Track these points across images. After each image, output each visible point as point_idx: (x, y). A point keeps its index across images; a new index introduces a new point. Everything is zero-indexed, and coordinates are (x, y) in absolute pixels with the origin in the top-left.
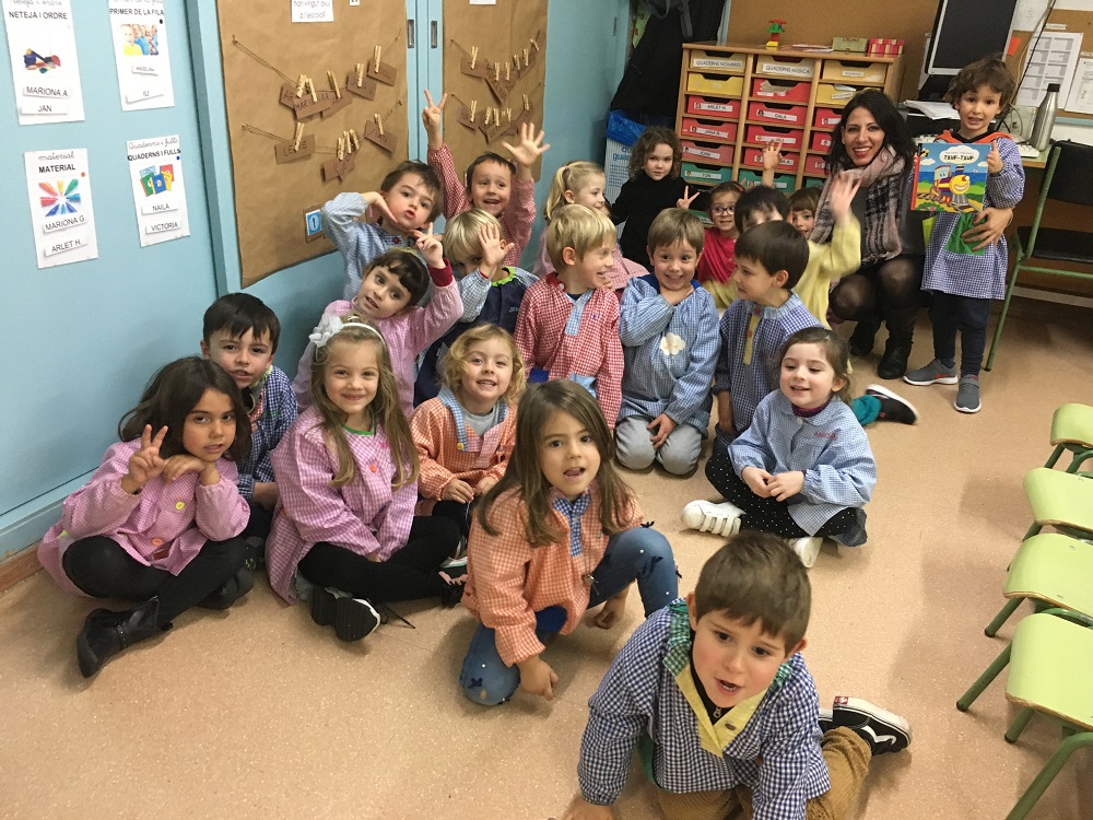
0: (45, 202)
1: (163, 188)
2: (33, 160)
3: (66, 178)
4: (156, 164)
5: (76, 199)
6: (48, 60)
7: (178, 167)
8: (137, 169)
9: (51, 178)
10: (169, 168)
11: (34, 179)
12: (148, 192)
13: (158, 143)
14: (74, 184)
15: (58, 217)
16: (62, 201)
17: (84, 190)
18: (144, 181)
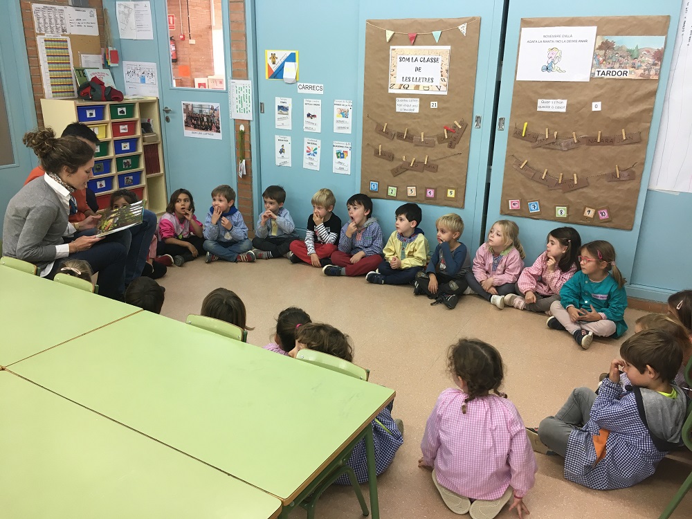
0: (307, 152)
1: (343, 157)
2: (306, 140)
3: (314, 147)
4: (342, 150)
5: (316, 153)
6: (313, 116)
7: (349, 152)
8: (335, 150)
9: (310, 146)
10: (346, 152)
11: (306, 145)
12: (338, 157)
13: (344, 144)
14: (316, 149)
15: (310, 156)
16: (312, 152)
17: (319, 151)
18: (337, 154)
